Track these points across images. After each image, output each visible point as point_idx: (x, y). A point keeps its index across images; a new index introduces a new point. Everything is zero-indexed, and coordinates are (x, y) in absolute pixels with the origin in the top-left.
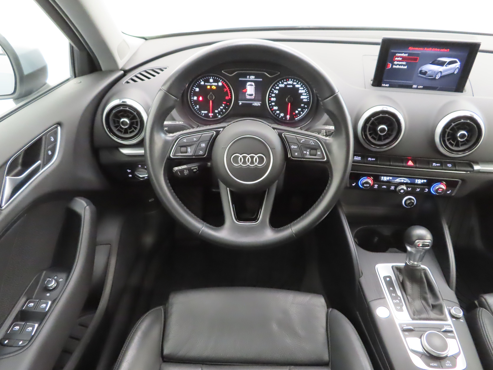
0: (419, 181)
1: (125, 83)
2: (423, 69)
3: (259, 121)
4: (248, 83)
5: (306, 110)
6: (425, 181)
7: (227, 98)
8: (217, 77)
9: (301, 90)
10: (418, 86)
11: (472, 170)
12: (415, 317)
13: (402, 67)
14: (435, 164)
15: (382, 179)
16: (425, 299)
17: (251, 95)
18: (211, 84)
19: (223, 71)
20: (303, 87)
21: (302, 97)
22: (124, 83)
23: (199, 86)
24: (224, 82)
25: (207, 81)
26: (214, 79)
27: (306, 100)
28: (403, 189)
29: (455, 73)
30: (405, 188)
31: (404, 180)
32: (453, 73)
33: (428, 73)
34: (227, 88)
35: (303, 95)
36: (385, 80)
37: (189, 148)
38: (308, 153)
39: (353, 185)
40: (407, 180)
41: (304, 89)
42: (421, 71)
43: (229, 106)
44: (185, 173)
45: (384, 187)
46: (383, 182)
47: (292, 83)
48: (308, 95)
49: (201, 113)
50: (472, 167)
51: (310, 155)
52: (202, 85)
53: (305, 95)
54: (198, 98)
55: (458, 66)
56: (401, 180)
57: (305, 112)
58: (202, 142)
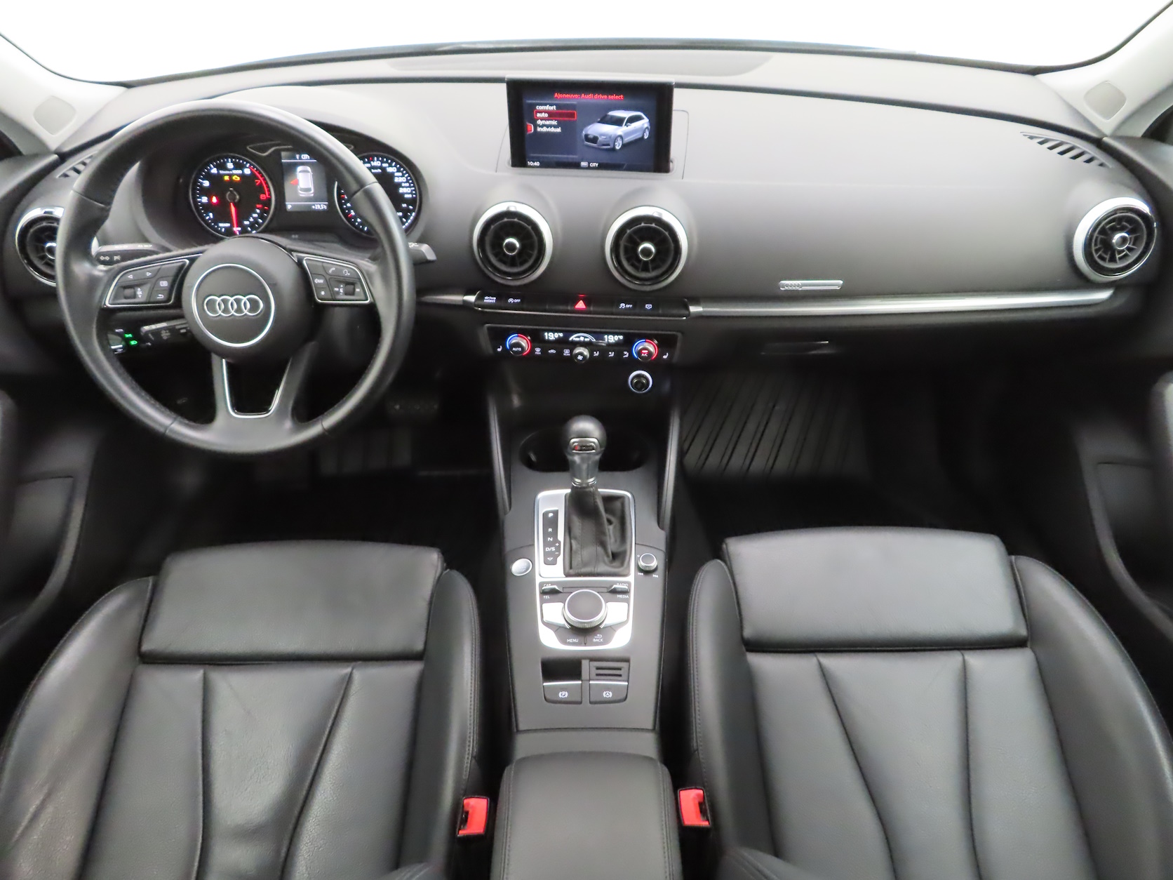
0: (612, 339)
1: (60, 177)
2: (589, 132)
3: (262, 239)
4: (300, 168)
5: (414, 214)
6: (621, 337)
7: (263, 197)
8: (240, 159)
9: (398, 177)
10: (589, 164)
11: (687, 312)
12: (572, 572)
13: (552, 130)
14: (624, 305)
15: (547, 338)
16: (603, 545)
17: (308, 190)
18: (231, 172)
19: (248, 148)
20: (402, 172)
21: (401, 190)
22: (57, 177)
23: (209, 177)
24: (253, 168)
25: (222, 167)
26: (234, 163)
27: (410, 196)
28: (581, 354)
29: (646, 137)
30: (586, 352)
31: (585, 337)
32: (642, 138)
33: (600, 139)
34: (261, 179)
35: (403, 187)
36: (532, 155)
37: (139, 289)
38: (341, 291)
39: (499, 350)
40: (589, 338)
41: (403, 176)
42: (586, 136)
43: (267, 212)
44: (162, 335)
45: (552, 351)
46: (549, 342)
47: (380, 165)
48: (413, 187)
49: (218, 227)
50: (688, 309)
51: (346, 294)
52: (214, 175)
53: (407, 187)
54: (210, 199)
55: (646, 125)
56: (579, 337)
57: (412, 218)
58: (162, 278)
